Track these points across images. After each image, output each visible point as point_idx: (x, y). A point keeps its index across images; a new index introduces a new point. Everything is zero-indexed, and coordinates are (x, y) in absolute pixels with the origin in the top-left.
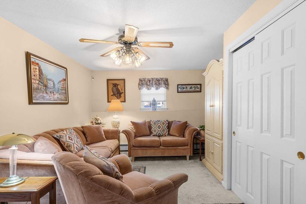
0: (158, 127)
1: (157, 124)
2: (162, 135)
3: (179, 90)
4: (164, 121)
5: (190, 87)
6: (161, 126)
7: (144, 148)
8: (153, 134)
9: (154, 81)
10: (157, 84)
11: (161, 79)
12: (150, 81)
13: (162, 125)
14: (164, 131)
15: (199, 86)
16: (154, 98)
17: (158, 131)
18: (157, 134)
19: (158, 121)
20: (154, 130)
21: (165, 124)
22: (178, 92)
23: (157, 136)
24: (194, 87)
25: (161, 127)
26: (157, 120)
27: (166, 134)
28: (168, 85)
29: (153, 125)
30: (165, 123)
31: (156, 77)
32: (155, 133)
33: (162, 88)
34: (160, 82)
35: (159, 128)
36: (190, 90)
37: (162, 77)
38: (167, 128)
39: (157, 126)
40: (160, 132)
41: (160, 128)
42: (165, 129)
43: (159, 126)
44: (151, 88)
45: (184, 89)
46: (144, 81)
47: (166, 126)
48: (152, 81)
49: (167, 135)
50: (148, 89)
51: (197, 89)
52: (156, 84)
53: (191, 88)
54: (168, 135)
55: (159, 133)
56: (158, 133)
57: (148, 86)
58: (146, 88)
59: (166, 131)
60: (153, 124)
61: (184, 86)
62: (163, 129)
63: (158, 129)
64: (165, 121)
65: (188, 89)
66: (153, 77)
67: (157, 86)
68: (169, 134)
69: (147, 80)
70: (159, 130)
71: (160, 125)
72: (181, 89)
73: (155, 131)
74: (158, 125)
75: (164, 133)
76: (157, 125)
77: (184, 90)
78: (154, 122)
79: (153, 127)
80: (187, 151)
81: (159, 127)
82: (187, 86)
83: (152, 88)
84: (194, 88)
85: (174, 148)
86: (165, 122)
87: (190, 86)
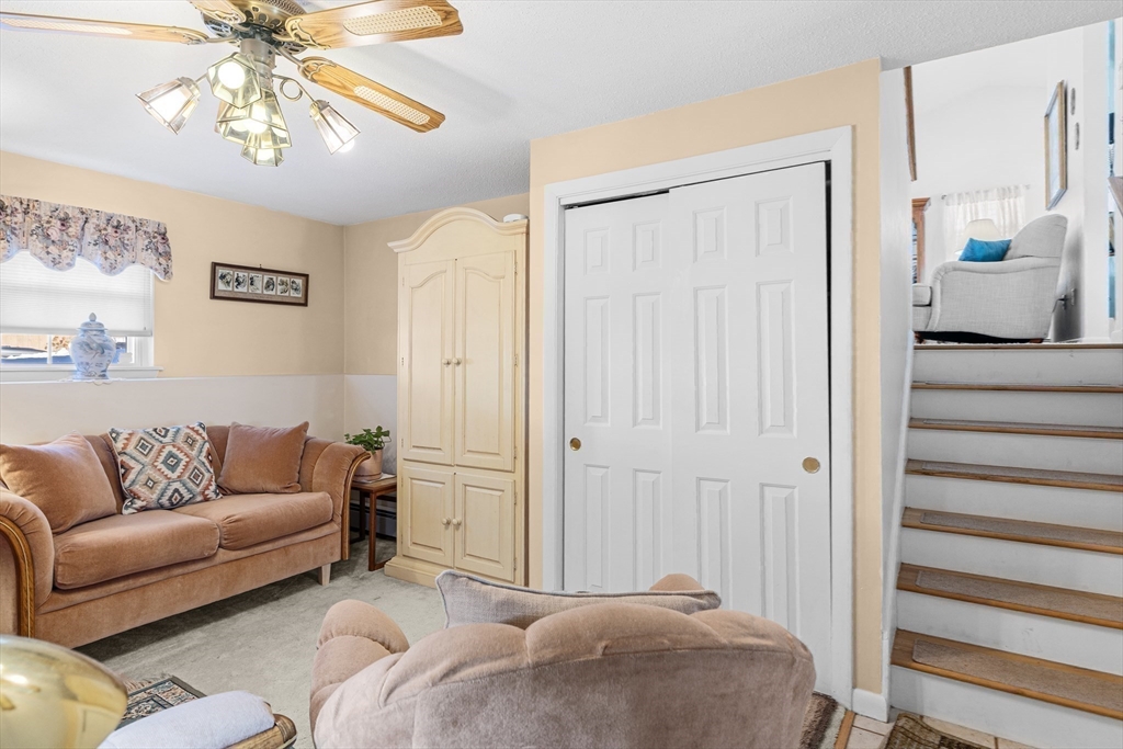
0: (164, 462)
1: (157, 446)
2: (187, 496)
3: (221, 286)
4: (188, 431)
5: (265, 281)
6: (181, 456)
7: (131, 583)
8: (139, 504)
9: (90, 227)
10: (112, 242)
11: (133, 226)
12: (64, 221)
13: (186, 448)
14: (196, 477)
15: (299, 281)
16: (93, 317)
17: (165, 481)
18: (165, 501)
19: (155, 430)
20: (143, 478)
21: (198, 445)
22: (213, 297)
23: (162, 507)
24: (282, 283)
25: (179, 461)
26: (151, 430)
27: (210, 493)
28: (168, 255)
29: (136, 454)
30: (198, 437)
31: (110, 211)
32: (155, 497)
33: (137, 268)
34: (131, 234)
35: (173, 468)
36: (265, 292)
37: (137, 216)
38: (211, 462)
39: (161, 459)
40: (177, 485)
41: (177, 464)
42: (202, 470)
43: (171, 455)
44: (73, 259)
45: (239, 284)
46: (26, 212)
47: (204, 454)
48: (81, 223)
49: (214, 496)
50: (55, 263)
51: (292, 292)
52: (106, 242)
53: (270, 285)
54: (218, 495)
55: (176, 490)
56: (169, 493)
57: (52, 249)
58: (44, 255)
59: (207, 475)
60: (130, 449)
61: (241, 274)
62: (191, 467)
63: (167, 472)
64: (193, 429)
65: (259, 289)
66: (85, 206)
67: (110, 254)
68: (225, 491)
69: (44, 212)
70: (174, 476)
71: (175, 451)
72: (228, 283)
73: (150, 484)
74: (166, 451)
75: (198, 490)
76: (161, 451)
77: (240, 289)
78: (134, 440)
79: (132, 463)
80: (329, 544)
81: (172, 462)
82: (252, 274)
83: (78, 260)
84: (279, 288)
85: (281, 543)
86: (197, 432)
87: (266, 278)
